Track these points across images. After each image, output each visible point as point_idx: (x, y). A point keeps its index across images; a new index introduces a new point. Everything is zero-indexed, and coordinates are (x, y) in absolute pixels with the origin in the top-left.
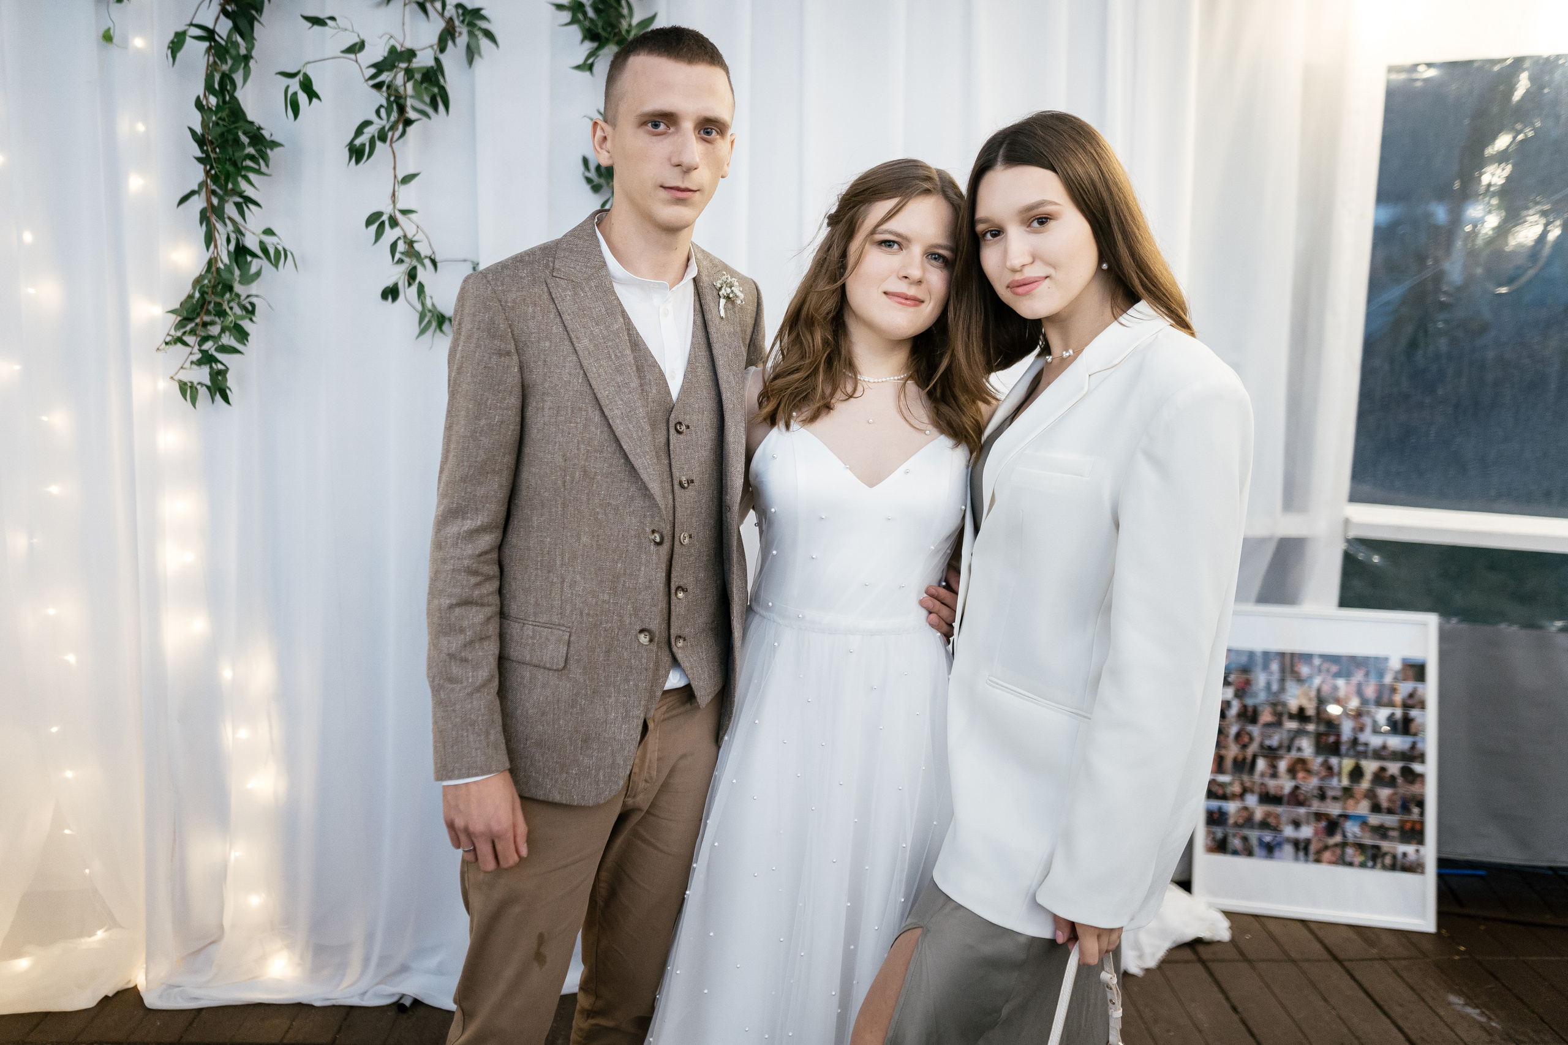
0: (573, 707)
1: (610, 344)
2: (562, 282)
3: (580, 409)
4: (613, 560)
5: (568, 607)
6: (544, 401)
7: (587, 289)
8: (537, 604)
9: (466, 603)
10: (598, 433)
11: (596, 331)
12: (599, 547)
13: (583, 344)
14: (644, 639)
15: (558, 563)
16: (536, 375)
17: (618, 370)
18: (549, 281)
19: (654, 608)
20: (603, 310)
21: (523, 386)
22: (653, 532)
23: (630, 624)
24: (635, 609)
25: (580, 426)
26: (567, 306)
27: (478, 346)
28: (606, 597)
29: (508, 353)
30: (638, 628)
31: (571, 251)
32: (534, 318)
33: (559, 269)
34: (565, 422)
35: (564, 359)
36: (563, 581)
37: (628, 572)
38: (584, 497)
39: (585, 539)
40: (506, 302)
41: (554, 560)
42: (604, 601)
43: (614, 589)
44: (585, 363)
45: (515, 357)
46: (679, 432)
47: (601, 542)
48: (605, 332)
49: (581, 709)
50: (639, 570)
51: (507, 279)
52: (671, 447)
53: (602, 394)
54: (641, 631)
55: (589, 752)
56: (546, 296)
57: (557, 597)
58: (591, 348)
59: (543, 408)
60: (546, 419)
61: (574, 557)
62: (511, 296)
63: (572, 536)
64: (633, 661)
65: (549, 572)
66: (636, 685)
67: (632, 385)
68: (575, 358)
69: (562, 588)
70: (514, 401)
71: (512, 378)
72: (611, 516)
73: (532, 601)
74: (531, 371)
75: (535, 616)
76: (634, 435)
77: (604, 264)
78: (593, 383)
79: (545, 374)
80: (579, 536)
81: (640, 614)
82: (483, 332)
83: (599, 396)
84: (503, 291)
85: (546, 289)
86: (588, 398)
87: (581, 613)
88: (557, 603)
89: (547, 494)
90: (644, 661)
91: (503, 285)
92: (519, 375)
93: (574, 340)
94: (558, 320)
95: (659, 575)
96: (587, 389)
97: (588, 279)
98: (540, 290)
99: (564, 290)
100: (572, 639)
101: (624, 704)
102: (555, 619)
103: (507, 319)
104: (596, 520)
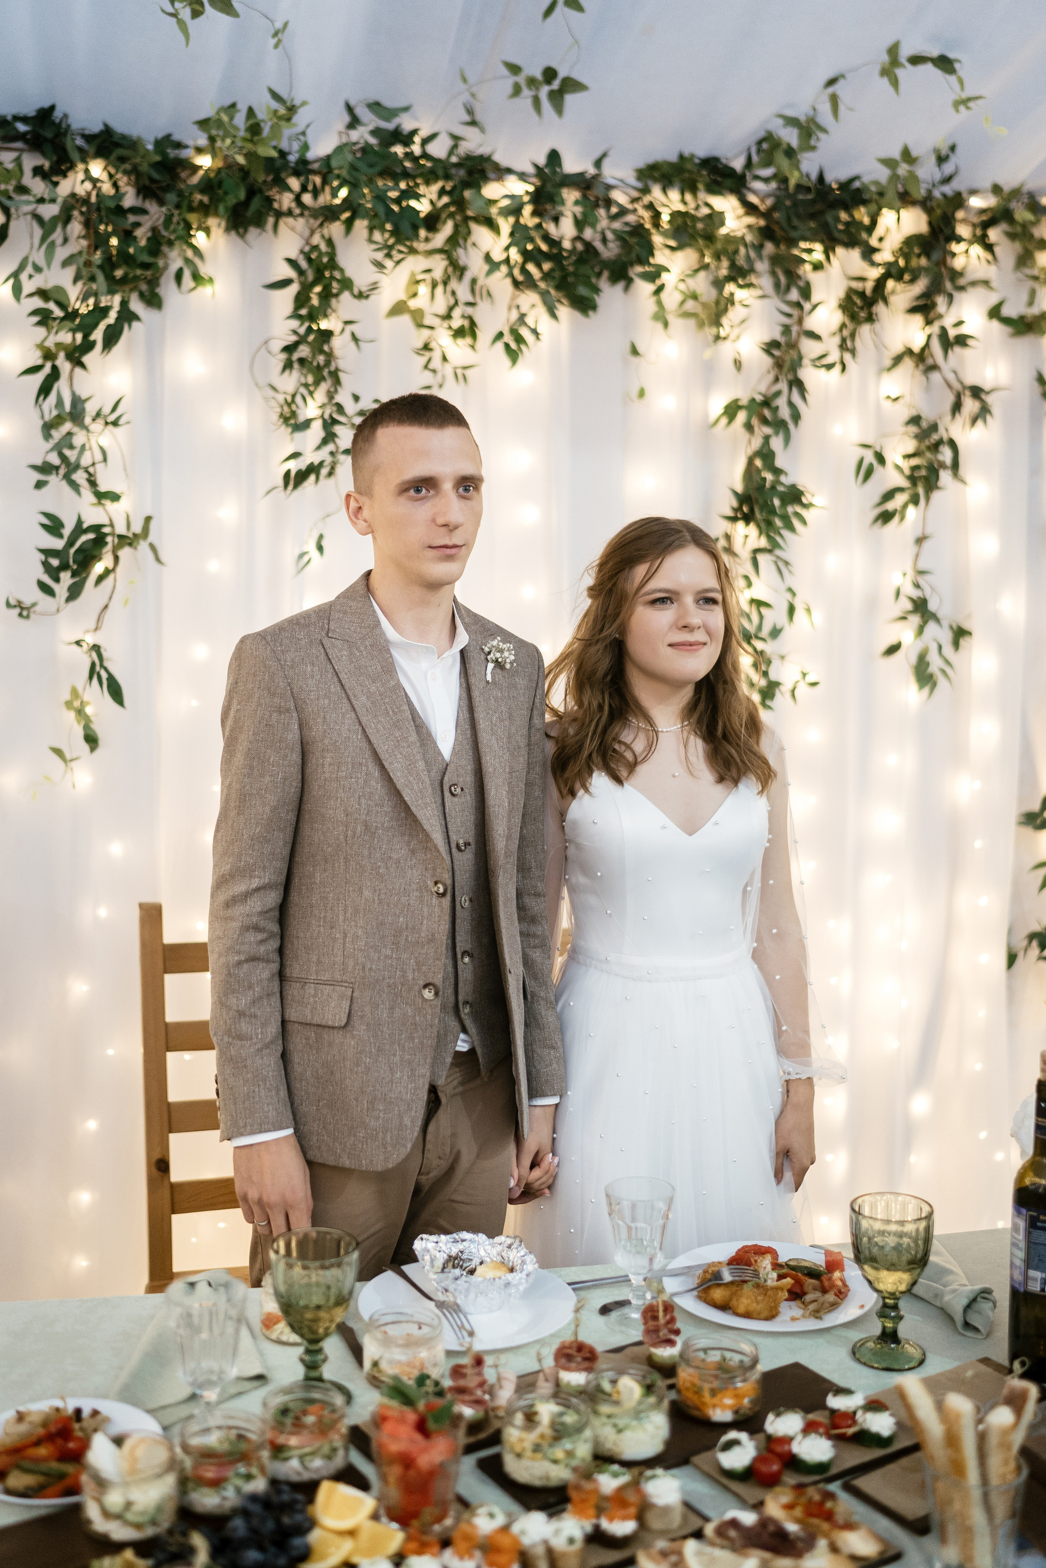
0: (358, 1065)
1: (387, 700)
2: (338, 643)
3: (361, 764)
4: (395, 915)
5: (351, 963)
6: (323, 757)
7: (362, 648)
8: (319, 962)
9: (253, 959)
10: (377, 786)
11: (373, 689)
12: (381, 902)
13: (361, 701)
14: (428, 994)
15: (341, 918)
16: (317, 730)
17: (396, 725)
18: (324, 642)
19: (438, 962)
20: (379, 667)
21: (302, 743)
22: (436, 883)
23: (414, 979)
24: (417, 963)
25: (361, 781)
26: (343, 666)
27: (259, 704)
28: (389, 952)
29: (288, 710)
30: (422, 983)
31: (345, 613)
32: (313, 677)
33: (334, 631)
34: (346, 778)
35: (343, 715)
36: (345, 936)
37: (410, 926)
38: (366, 852)
39: (367, 893)
40: (285, 661)
41: (338, 916)
42: (386, 956)
43: (396, 944)
44: (364, 720)
45: (295, 715)
46: (453, 795)
47: (383, 896)
48: (382, 690)
49: (366, 1067)
50: (422, 923)
51: (286, 641)
52: (447, 810)
53: (383, 750)
54: (426, 986)
55: (376, 1113)
56: (323, 656)
57: (340, 953)
58: (369, 704)
59: (323, 765)
60: (327, 775)
61: (356, 911)
62: (289, 656)
63: (354, 891)
64: (417, 1018)
65: (332, 928)
66: (422, 1043)
67: (411, 739)
68: (353, 715)
69: (344, 944)
70: (296, 757)
71: (293, 735)
72: (392, 870)
73: (315, 959)
74: (310, 728)
75: (317, 974)
76: (415, 787)
77: (378, 623)
78: (372, 738)
79: (325, 731)
80: (360, 890)
81: (424, 968)
82: (263, 690)
83: (379, 750)
84: (283, 652)
85: (322, 650)
86: (368, 754)
87: (364, 968)
88: (339, 959)
89: (330, 849)
90: (429, 1017)
91: (281, 645)
92: (298, 732)
93: (352, 697)
94: (336, 679)
95: (442, 927)
96: (365, 744)
97: (363, 639)
98: (317, 650)
99: (341, 650)
100: (355, 995)
101: (410, 1063)
102: (338, 976)
103: (286, 677)
104: (378, 874)
